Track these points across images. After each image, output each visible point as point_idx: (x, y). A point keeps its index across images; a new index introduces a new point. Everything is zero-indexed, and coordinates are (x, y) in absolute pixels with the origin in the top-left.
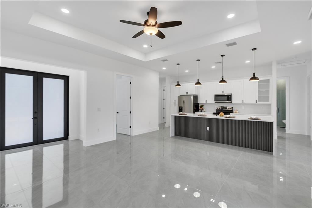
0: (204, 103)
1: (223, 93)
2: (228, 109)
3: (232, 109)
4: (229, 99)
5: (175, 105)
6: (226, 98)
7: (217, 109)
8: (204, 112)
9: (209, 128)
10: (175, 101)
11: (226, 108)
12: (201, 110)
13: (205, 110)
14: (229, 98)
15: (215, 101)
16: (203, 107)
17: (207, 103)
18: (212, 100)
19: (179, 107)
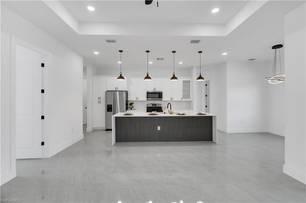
0: (136, 100)
1: (155, 90)
2: (157, 106)
3: (161, 106)
4: (161, 97)
5: (99, 102)
6: (157, 95)
7: (148, 106)
8: (135, 109)
9: (160, 127)
10: (99, 98)
11: (156, 105)
12: (131, 108)
13: (135, 108)
14: (159, 95)
15: (147, 98)
16: (133, 105)
17: (139, 100)
18: (144, 97)
19: (107, 105)
